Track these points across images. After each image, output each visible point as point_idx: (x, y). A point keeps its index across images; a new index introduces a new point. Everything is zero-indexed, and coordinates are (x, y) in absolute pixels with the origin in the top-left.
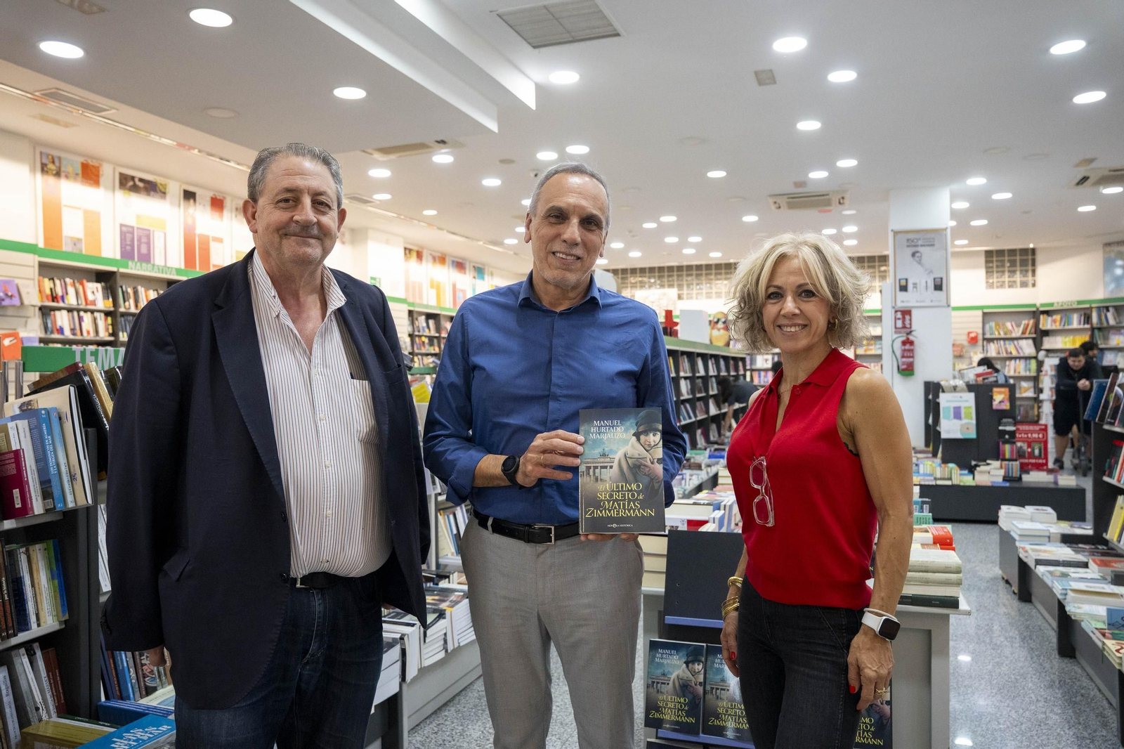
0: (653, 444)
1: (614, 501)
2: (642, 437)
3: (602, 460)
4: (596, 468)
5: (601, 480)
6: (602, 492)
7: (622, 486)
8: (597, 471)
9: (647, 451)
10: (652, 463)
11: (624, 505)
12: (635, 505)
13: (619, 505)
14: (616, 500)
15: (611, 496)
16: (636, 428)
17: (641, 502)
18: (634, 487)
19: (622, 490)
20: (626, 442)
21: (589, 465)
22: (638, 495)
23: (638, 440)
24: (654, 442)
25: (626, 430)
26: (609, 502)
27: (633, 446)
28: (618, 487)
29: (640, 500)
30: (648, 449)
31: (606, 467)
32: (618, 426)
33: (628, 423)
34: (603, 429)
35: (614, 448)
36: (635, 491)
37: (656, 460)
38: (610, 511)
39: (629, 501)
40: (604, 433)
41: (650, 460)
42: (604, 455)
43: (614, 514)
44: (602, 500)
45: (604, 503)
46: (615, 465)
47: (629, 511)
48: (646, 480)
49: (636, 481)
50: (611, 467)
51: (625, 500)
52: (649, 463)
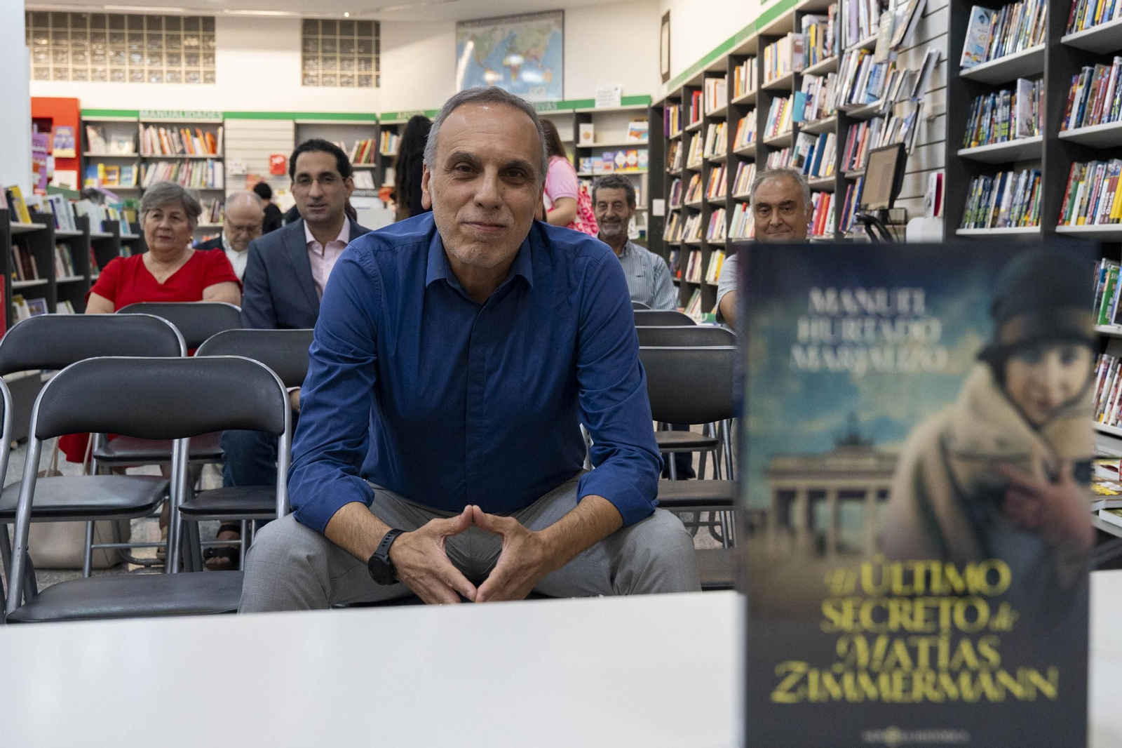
0: (1057, 396)
1: (893, 636)
2: (1017, 370)
3: (845, 462)
4: (816, 495)
5: (842, 548)
6: (844, 597)
7: (928, 577)
8: (825, 509)
9: (1036, 427)
10: (1054, 478)
11: (934, 652)
12: (979, 656)
13: (913, 653)
14: (903, 634)
15: (881, 615)
16: (989, 326)
17: (1005, 642)
18: (976, 578)
19: (928, 593)
20: (946, 386)
21: (788, 483)
22: (994, 611)
23: (1000, 378)
24: (1065, 387)
25: (949, 338)
26: (871, 638)
27: (976, 408)
28: (908, 578)
29: (1000, 634)
30: (1038, 417)
31: (858, 495)
32: (916, 318)
33: (956, 307)
34: (850, 330)
35: (896, 411)
36: (980, 595)
37: (1067, 470)
38: (874, 677)
39: (956, 636)
40: (853, 345)
41: (1045, 466)
42: (853, 442)
43: (891, 689)
44: (841, 633)
45: (851, 646)
46: (901, 486)
47: (954, 676)
48: (1027, 549)
49: (985, 553)
50: (883, 494)
51: (936, 633)
52: (1039, 479)
